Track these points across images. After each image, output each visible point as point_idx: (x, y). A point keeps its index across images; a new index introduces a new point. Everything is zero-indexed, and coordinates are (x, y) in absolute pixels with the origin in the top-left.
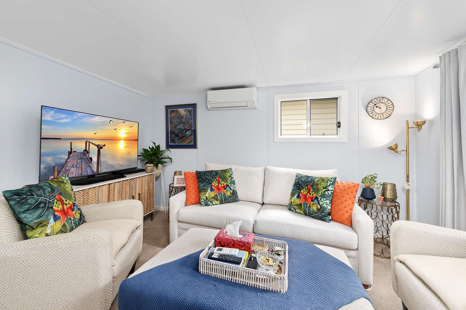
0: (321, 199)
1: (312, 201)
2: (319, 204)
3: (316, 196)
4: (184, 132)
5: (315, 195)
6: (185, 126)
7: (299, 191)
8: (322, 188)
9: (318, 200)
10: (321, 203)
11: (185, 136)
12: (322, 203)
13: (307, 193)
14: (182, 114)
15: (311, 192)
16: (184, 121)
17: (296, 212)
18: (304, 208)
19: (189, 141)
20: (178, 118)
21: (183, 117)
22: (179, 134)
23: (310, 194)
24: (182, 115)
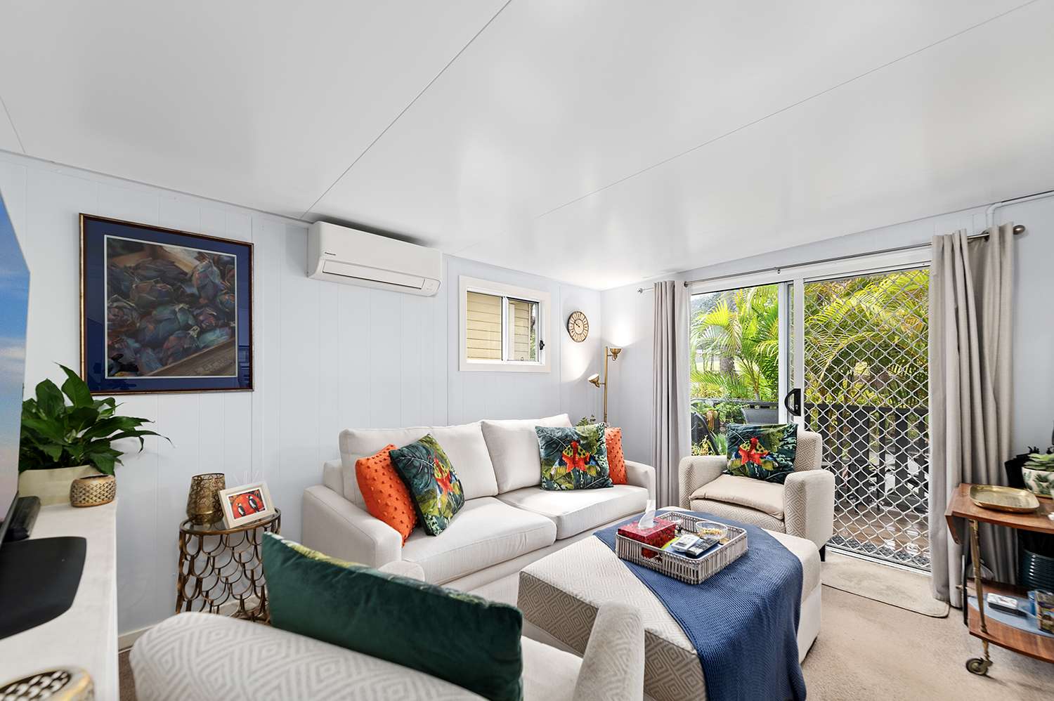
0: (598, 458)
1: (586, 464)
2: (598, 465)
3: (591, 455)
4: (193, 333)
5: (588, 454)
6: (198, 311)
7: (560, 453)
8: (595, 442)
9: (595, 460)
10: (600, 463)
11: (198, 349)
12: (602, 462)
13: (574, 454)
14: (186, 265)
15: (579, 451)
16: (192, 295)
17: (562, 490)
18: (575, 478)
19: (216, 365)
20: (163, 278)
21: (190, 280)
22: (166, 338)
23: (580, 454)
24: (186, 270)
